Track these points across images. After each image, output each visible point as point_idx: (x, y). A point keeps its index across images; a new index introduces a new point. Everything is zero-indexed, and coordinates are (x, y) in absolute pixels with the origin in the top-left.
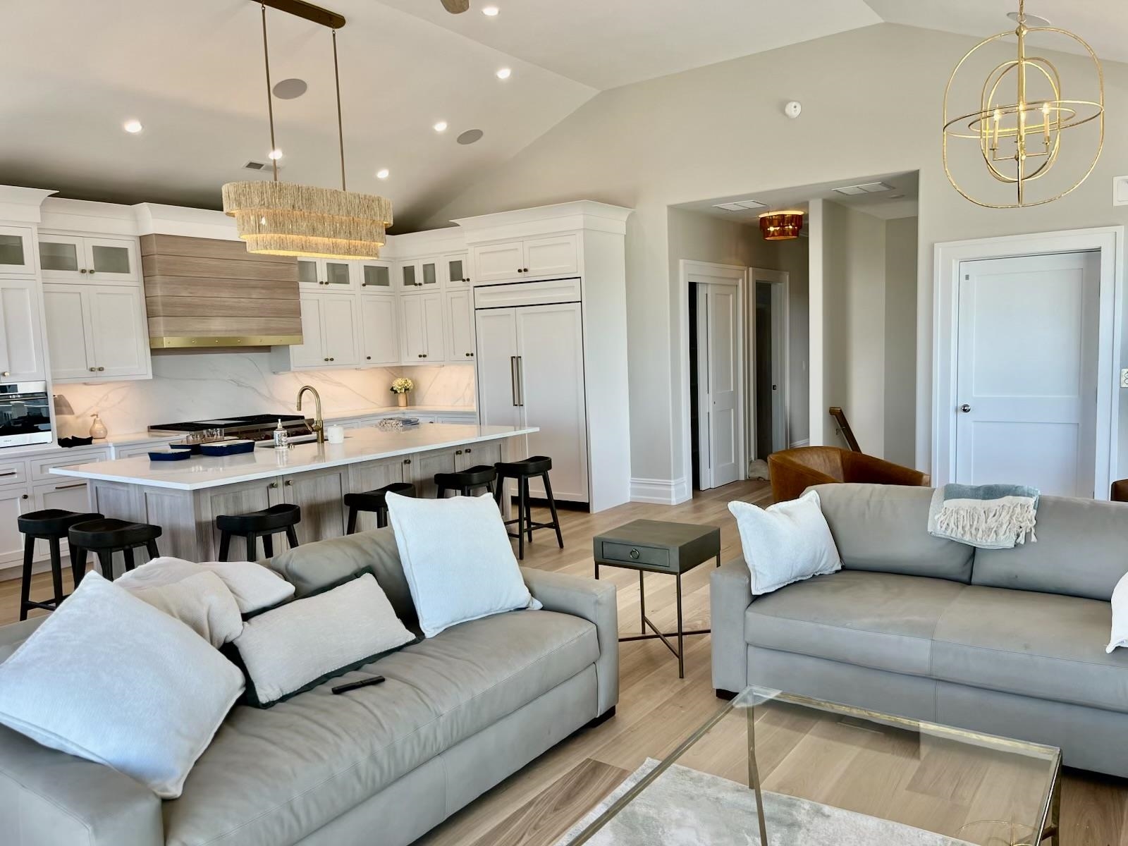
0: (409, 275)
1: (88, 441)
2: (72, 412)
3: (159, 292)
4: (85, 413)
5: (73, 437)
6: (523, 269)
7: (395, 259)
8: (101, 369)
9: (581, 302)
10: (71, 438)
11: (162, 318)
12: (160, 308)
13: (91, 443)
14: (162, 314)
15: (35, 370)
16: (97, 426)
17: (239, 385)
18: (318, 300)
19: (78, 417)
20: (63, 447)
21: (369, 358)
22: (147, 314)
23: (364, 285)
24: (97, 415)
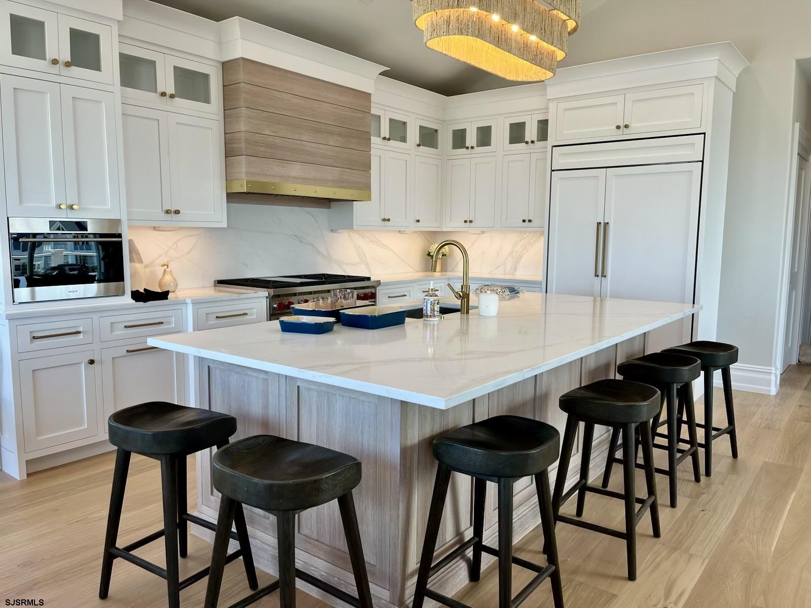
0: (459, 139)
1: (164, 296)
2: (141, 261)
3: (242, 126)
4: (153, 262)
5: (145, 290)
6: (622, 125)
7: (444, 121)
8: (177, 212)
9: (702, 161)
10: (142, 291)
11: (244, 157)
12: (243, 145)
13: (167, 299)
14: (244, 153)
15: (108, 206)
16: (168, 278)
17: (301, 242)
18: (380, 157)
19: (146, 267)
20: (136, 301)
21: (418, 221)
22: (226, 153)
23: (419, 145)
24: (167, 266)
